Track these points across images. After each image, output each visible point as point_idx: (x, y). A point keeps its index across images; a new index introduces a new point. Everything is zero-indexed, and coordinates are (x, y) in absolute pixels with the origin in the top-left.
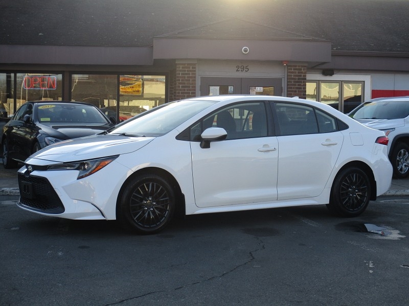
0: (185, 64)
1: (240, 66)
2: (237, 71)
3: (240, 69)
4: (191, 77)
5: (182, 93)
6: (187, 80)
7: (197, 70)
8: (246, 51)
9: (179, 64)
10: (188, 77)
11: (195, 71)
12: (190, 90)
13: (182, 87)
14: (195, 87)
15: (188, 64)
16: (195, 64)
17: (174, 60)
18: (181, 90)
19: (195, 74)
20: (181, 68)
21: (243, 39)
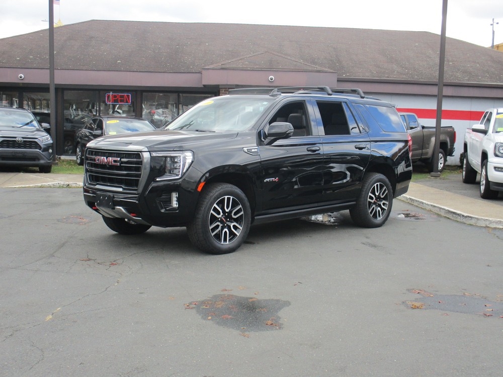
0: (226, 88)
8: (271, 79)
9: (222, 88)
17: (218, 85)
20: (223, 92)
21: (270, 69)
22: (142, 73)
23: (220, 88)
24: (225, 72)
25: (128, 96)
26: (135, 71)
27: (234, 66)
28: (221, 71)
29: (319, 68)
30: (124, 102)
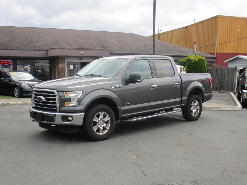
0: (61, 57)
1: (80, 58)
2: (79, 59)
3: (80, 59)
4: (64, 62)
5: (61, 67)
6: (62, 63)
7: (66, 59)
8: (82, 53)
9: (60, 57)
10: (63, 62)
11: (65, 60)
12: (63, 66)
13: (61, 65)
14: (65, 65)
15: (63, 57)
16: (65, 57)
17: (58, 56)
18: (60, 66)
19: (65, 61)
20: (60, 59)
21: (81, 49)
22: (18, 51)
23: (59, 57)
24: (62, 50)
25: (9, 61)
26: (15, 50)
27: (65, 47)
28: (60, 50)
29: (101, 48)
30: (7, 64)
